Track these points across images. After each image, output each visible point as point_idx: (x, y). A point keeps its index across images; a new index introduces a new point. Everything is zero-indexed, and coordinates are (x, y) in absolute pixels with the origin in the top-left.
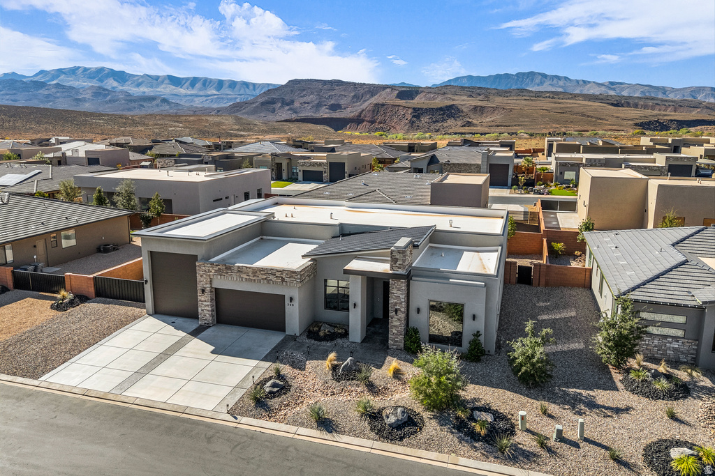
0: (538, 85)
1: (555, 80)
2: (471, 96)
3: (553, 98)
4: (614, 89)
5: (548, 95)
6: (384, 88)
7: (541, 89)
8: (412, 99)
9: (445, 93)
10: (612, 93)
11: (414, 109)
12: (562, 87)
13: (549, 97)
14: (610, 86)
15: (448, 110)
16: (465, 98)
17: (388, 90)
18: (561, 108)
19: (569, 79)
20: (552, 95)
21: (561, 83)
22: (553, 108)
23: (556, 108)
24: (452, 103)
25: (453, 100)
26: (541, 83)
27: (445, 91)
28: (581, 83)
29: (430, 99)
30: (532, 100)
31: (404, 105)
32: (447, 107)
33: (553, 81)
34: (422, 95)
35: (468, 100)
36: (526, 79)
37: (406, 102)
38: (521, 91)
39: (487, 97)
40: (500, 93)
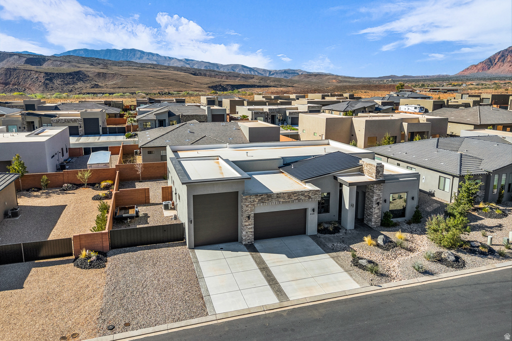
0: (139, 59)
1: (150, 56)
2: (92, 65)
3: (153, 68)
4: (189, 64)
5: (149, 66)
6: (11, 55)
7: (141, 61)
8: (41, 66)
9: (69, 62)
10: (188, 66)
11: (46, 73)
12: (156, 61)
13: (151, 68)
14: (186, 61)
15: (76, 75)
16: (88, 66)
17: (15, 57)
18: (161, 76)
19: (160, 56)
20: (152, 67)
21: (155, 58)
22: (156, 75)
23: (158, 75)
24: (78, 69)
25: (79, 67)
26: (141, 58)
27: (70, 60)
28: (168, 59)
29: (57, 66)
30: (140, 69)
31: (36, 69)
32: (75, 72)
33: (149, 56)
34: (49, 62)
35: (92, 68)
36: (130, 54)
37: (37, 68)
38: (130, 63)
39: (106, 66)
40: (115, 64)
